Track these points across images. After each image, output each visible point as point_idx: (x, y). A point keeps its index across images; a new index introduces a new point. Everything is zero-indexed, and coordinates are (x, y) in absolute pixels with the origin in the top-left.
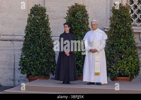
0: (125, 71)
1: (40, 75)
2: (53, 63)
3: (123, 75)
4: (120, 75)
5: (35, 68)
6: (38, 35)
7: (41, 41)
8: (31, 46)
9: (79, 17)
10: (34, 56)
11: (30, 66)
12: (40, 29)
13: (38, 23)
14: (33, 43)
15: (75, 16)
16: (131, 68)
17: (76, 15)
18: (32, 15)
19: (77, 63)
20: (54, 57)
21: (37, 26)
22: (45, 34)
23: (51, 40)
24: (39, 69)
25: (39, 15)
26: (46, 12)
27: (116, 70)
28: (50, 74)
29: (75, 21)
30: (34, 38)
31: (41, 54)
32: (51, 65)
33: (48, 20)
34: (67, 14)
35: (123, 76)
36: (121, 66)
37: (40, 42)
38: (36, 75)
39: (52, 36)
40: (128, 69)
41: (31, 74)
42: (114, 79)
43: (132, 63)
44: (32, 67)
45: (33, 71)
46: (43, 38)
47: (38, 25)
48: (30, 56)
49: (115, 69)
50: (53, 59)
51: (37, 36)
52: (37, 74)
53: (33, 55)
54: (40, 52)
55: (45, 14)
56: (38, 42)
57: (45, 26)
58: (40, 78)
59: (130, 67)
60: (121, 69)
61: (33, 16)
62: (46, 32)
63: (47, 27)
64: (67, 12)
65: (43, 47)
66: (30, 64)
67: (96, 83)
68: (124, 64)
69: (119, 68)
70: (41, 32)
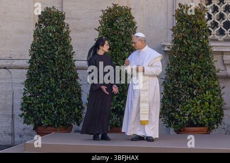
0: (198, 117)
1: (56, 126)
2: (78, 105)
3: (195, 123)
4: (191, 124)
5: (47, 113)
6: (52, 59)
7: (57, 69)
8: (40, 77)
9: (120, 27)
10: (45, 94)
11: (39, 111)
12: (55, 47)
13: (51, 38)
14: (44, 72)
15: (113, 26)
16: (209, 112)
17: (115, 24)
18: (41, 26)
19: (119, 105)
20: (80, 95)
21: (49, 43)
22: (64, 57)
23: (74, 66)
24: (53, 116)
25: (53, 24)
26: (64, 19)
27: (184, 115)
28: (73, 124)
29: (114, 34)
30: (46, 63)
31: (58, 90)
32: (75, 108)
33: (68, 32)
34: (101, 22)
35: (195, 126)
36: (192, 109)
37: (55, 70)
38: (49, 125)
39: (75, 60)
40: (204, 114)
41: (40, 125)
42: (181, 131)
43: (210, 103)
44: (43, 112)
45: (44, 119)
46: (61, 63)
47: (51, 41)
48: (40, 93)
49: (181, 113)
50: (77, 98)
51: (50, 61)
52: (51, 124)
53: (44, 91)
54: (55, 87)
55: (63, 23)
56: (53, 71)
57: (63, 43)
58: (55, 131)
59: (208, 110)
60: (192, 113)
61: (43, 27)
62: (64, 53)
63: (68, 44)
64: (101, 19)
65: (61, 78)
66: (38, 107)
68: (197, 105)
69: (188, 112)
70: (57, 53)
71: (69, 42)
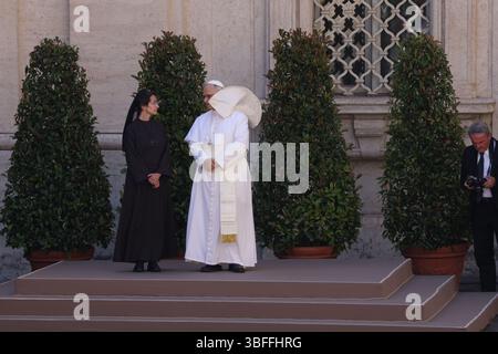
0: (317, 228)
1: (66, 249)
2: (103, 212)
3: (311, 240)
4: (303, 241)
5: (49, 226)
6: (58, 130)
7: (66, 147)
8: (37, 162)
9: (176, 72)
10: (46, 192)
11: (35, 222)
12: (63, 110)
13: (54, 93)
14: (42, 155)
15: (164, 71)
16: (335, 219)
17: (168, 68)
18: (35, 72)
19: (177, 209)
20: (106, 193)
21: (51, 103)
22: (79, 127)
23: (96, 142)
24: (61, 231)
25: (58, 68)
26: (76, 59)
27: (291, 226)
28: (95, 245)
29: (167, 85)
30: (46, 138)
31: (69, 185)
32: (99, 216)
33: (84, 83)
34: (142, 65)
35: (311, 245)
36: (306, 214)
37: (62, 149)
38: (53, 248)
39: (97, 133)
40: (327, 223)
41: (38, 247)
42: (286, 254)
43: (336, 204)
44: (42, 225)
45: (44, 236)
46: (72, 137)
47: (54, 98)
48: (35, 191)
49: (287, 222)
50: (103, 199)
51: (53, 134)
52: (56, 245)
53: (44, 188)
54: (64, 179)
55: (76, 67)
56: (58, 151)
57: (77, 101)
58: (66, 258)
59: (334, 216)
60: (307, 223)
61: (39, 72)
62: (79, 120)
63: (84, 104)
64: (142, 59)
65: (73, 165)
66: (33, 216)
67: (227, 267)
68: (314, 207)
69: (299, 221)
70: (66, 119)
71: (87, 100)
